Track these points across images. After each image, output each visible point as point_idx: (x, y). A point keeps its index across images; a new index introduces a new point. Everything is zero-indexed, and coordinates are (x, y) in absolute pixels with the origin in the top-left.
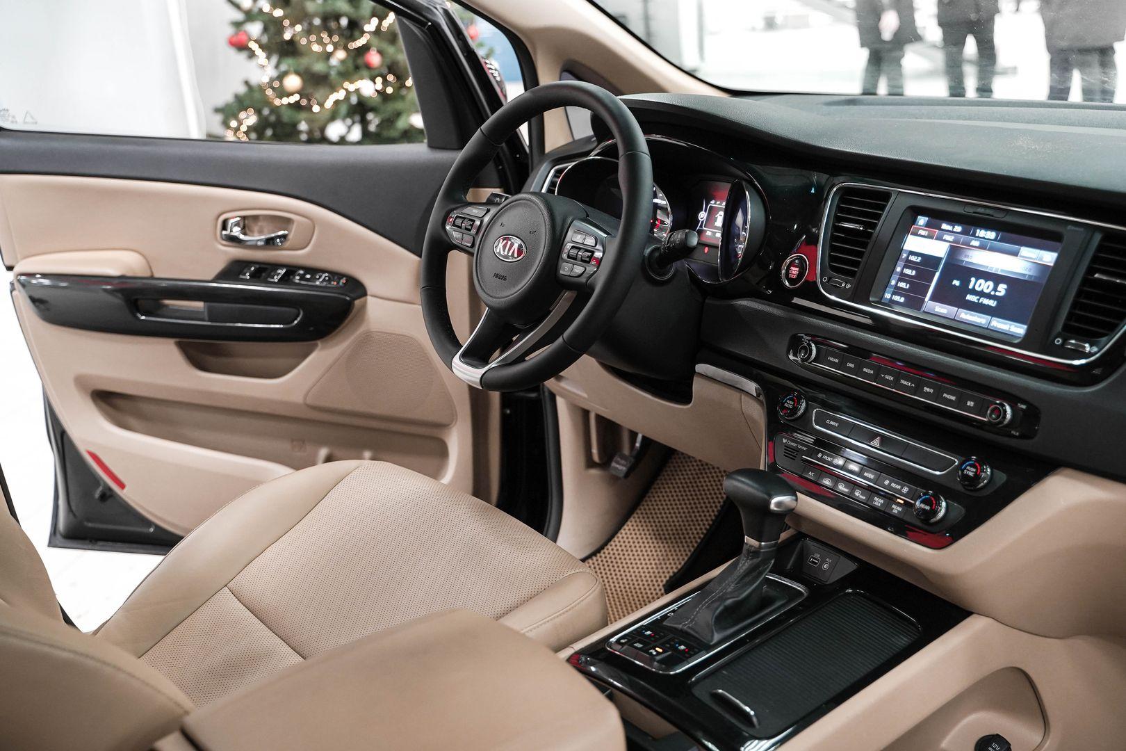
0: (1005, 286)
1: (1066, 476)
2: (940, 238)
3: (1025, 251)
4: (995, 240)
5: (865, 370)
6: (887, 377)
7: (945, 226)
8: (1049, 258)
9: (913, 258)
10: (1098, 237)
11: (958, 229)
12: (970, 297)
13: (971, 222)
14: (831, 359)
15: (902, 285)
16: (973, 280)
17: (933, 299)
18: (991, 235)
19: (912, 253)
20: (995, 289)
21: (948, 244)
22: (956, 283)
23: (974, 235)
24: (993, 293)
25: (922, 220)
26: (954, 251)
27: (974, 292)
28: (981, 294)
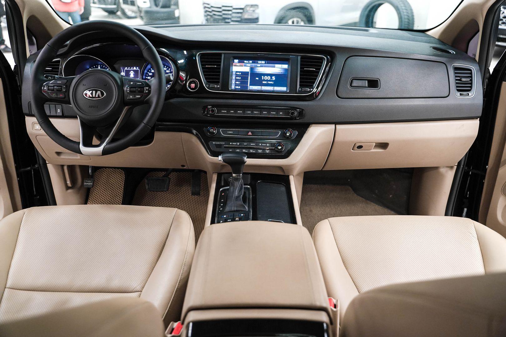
0: (274, 77)
1: (314, 126)
2: (245, 66)
3: (276, 65)
4: (265, 63)
5: (238, 112)
6: (248, 112)
7: (245, 62)
8: (286, 66)
9: (238, 73)
10: (299, 58)
11: (251, 62)
12: (264, 82)
13: (255, 59)
14: (223, 111)
15: (238, 83)
16: (263, 77)
17: (250, 85)
18: (264, 62)
19: (237, 72)
20: (271, 78)
21: (249, 67)
22: (257, 79)
23: (257, 63)
24: (271, 80)
25: (236, 61)
26: (252, 69)
27: (264, 80)
28: (267, 81)
